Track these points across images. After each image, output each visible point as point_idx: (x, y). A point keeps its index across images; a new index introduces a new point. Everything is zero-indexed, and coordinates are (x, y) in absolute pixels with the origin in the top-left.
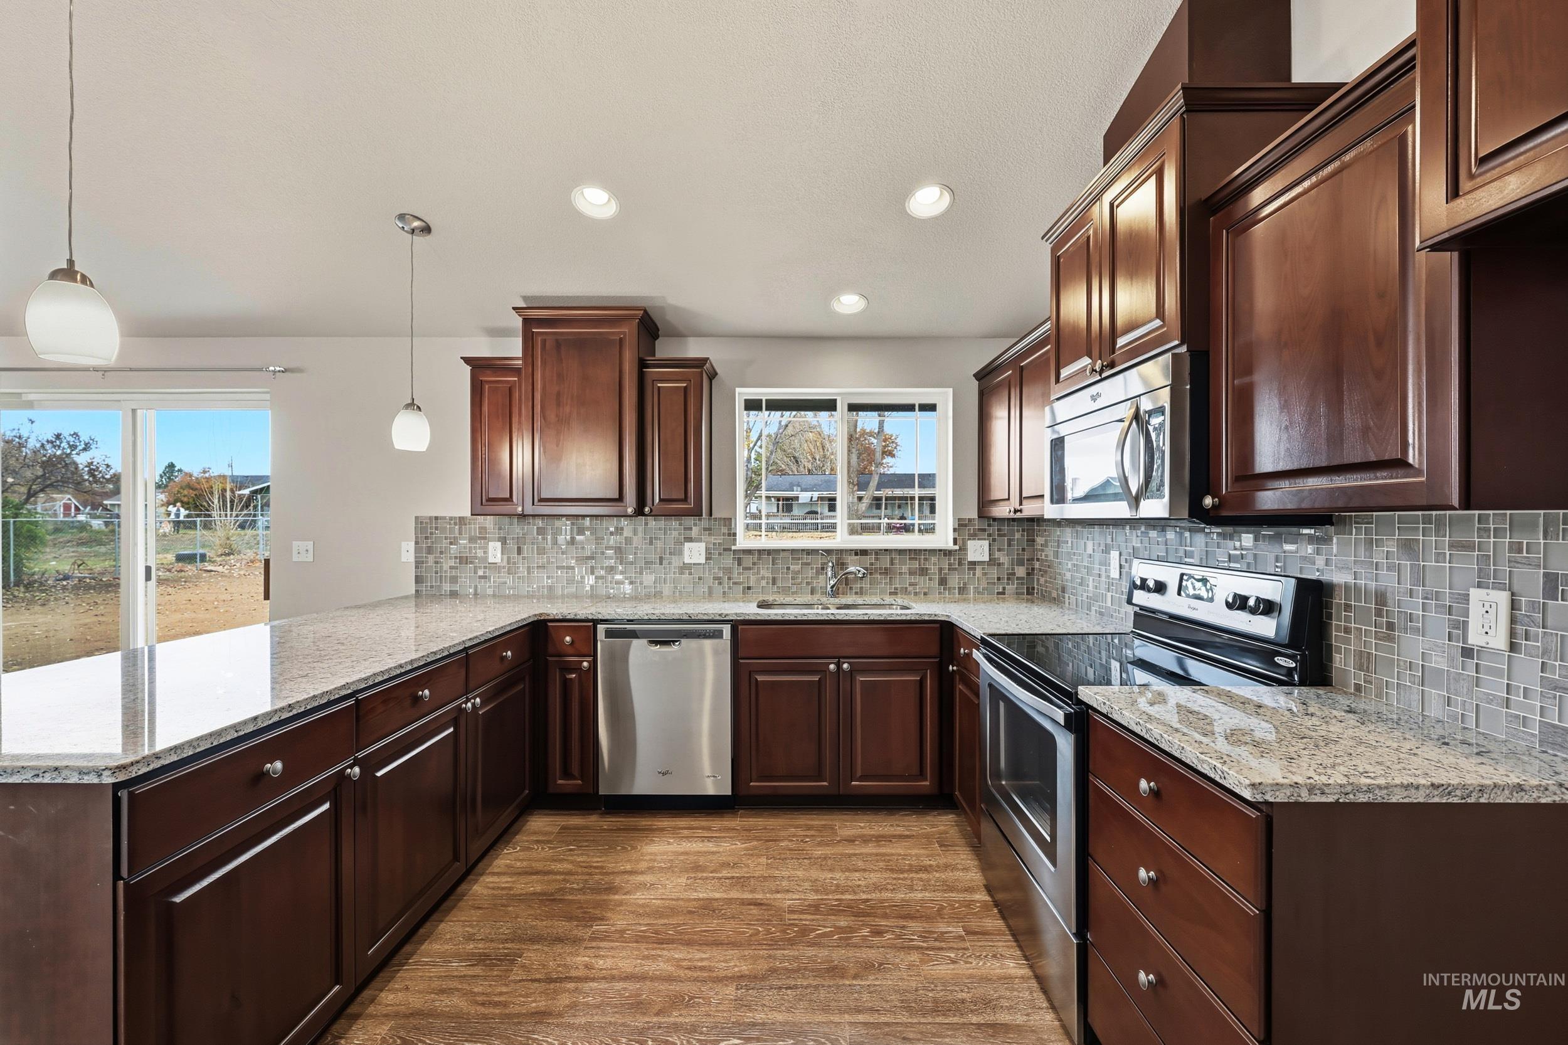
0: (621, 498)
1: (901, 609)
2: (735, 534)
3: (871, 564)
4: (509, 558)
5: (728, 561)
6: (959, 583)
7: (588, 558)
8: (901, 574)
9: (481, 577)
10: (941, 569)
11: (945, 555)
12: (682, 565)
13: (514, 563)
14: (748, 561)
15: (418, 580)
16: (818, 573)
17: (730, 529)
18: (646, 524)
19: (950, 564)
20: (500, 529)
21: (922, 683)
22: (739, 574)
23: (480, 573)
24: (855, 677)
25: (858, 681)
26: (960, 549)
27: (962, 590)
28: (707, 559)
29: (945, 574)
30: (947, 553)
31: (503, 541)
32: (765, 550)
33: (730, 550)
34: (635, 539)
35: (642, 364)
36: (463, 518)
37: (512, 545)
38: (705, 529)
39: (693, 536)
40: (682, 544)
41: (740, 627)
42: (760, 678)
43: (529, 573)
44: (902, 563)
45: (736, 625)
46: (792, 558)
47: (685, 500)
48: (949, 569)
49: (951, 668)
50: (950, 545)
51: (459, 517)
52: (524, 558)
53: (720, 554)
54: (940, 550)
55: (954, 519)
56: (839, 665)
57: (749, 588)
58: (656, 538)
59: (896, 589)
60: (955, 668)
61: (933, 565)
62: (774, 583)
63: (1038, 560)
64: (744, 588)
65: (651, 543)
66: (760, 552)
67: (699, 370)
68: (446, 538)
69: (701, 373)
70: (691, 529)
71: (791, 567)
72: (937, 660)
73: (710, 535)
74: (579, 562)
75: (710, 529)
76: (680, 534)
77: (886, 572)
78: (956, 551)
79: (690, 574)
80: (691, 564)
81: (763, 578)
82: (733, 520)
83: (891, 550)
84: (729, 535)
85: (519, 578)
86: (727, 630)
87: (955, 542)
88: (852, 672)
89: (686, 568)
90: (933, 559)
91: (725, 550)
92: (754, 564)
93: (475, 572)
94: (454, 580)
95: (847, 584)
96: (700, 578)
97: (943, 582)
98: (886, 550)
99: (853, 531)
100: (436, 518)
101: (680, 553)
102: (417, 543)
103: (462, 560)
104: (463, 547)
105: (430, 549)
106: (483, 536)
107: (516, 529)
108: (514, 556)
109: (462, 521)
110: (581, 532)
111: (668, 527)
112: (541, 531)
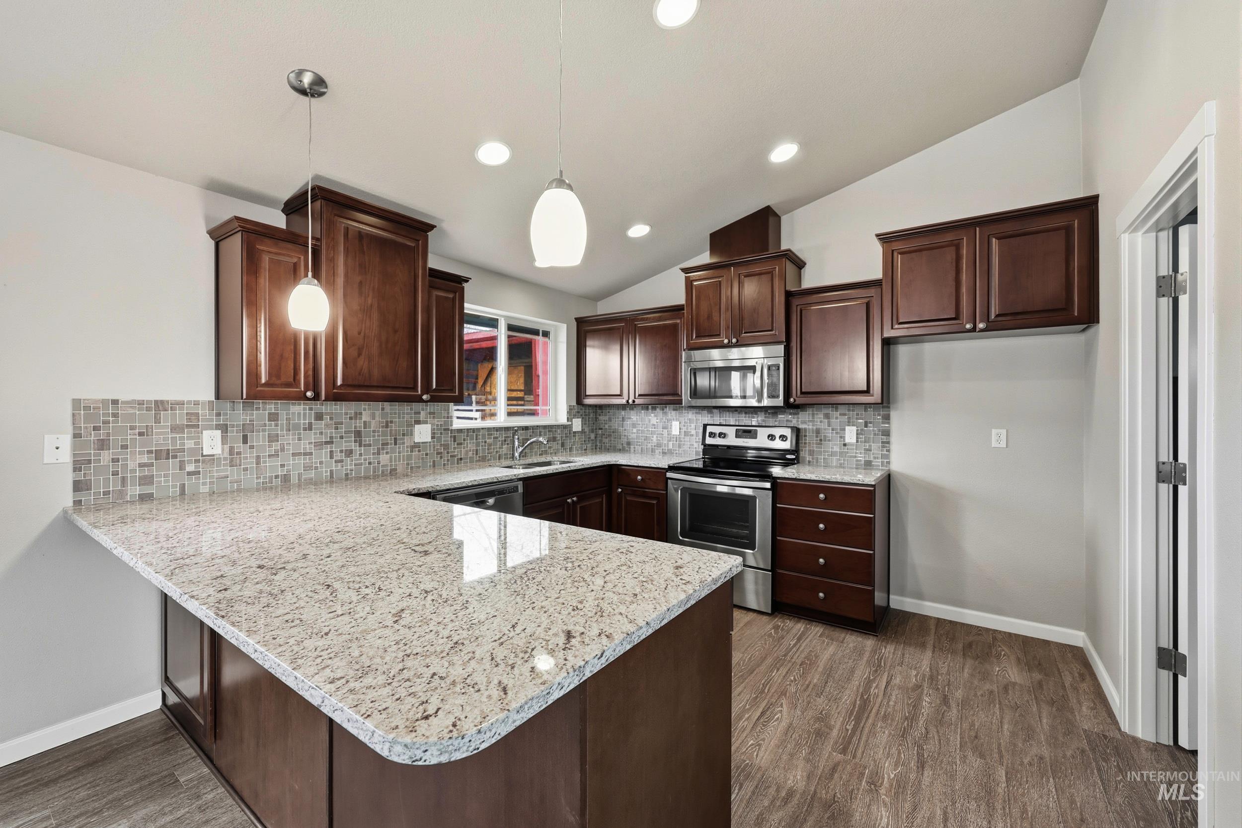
1: (560, 464)
4: (231, 450)
5: (447, 439)
7: (327, 443)
9: (189, 474)
10: (563, 438)
11: (564, 428)
12: (413, 444)
13: (239, 453)
14: (460, 438)
15: (78, 486)
18: (383, 409)
19: (566, 434)
20: (218, 415)
22: (454, 449)
23: (190, 468)
26: (570, 424)
27: (571, 449)
28: (432, 438)
31: (224, 429)
33: (448, 430)
34: (373, 424)
36: (162, 402)
37: (233, 433)
38: (430, 413)
39: (422, 419)
40: (412, 426)
43: (258, 463)
50: (566, 422)
51: (156, 402)
52: (252, 447)
53: (441, 434)
55: (567, 406)
58: (391, 422)
59: (542, 451)
61: (559, 435)
63: (600, 429)
65: (387, 426)
68: (132, 428)
70: (419, 413)
73: (434, 418)
74: (318, 448)
76: (411, 418)
78: (568, 425)
79: (419, 451)
80: (420, 443)
83: (540, 426)
85: (246, 469)
87: (568, 420)
89: (416, 446)
91: (445, 430)
92: (464, 441)
93: (182, 468)
94: (147, 480)
96: (427, 455)
97: (563, 445)
100: (115, 402)
101: (411, 434)
102: (76, 436)
103: (162, 455)
104: (162, 437)
105: (103, 445)
106: (193, 424)
107: (240, 415)
108: (239, 446)
109: (160, 405)
110: (319, 417)
111: (401, 412)
112: (273, 417)
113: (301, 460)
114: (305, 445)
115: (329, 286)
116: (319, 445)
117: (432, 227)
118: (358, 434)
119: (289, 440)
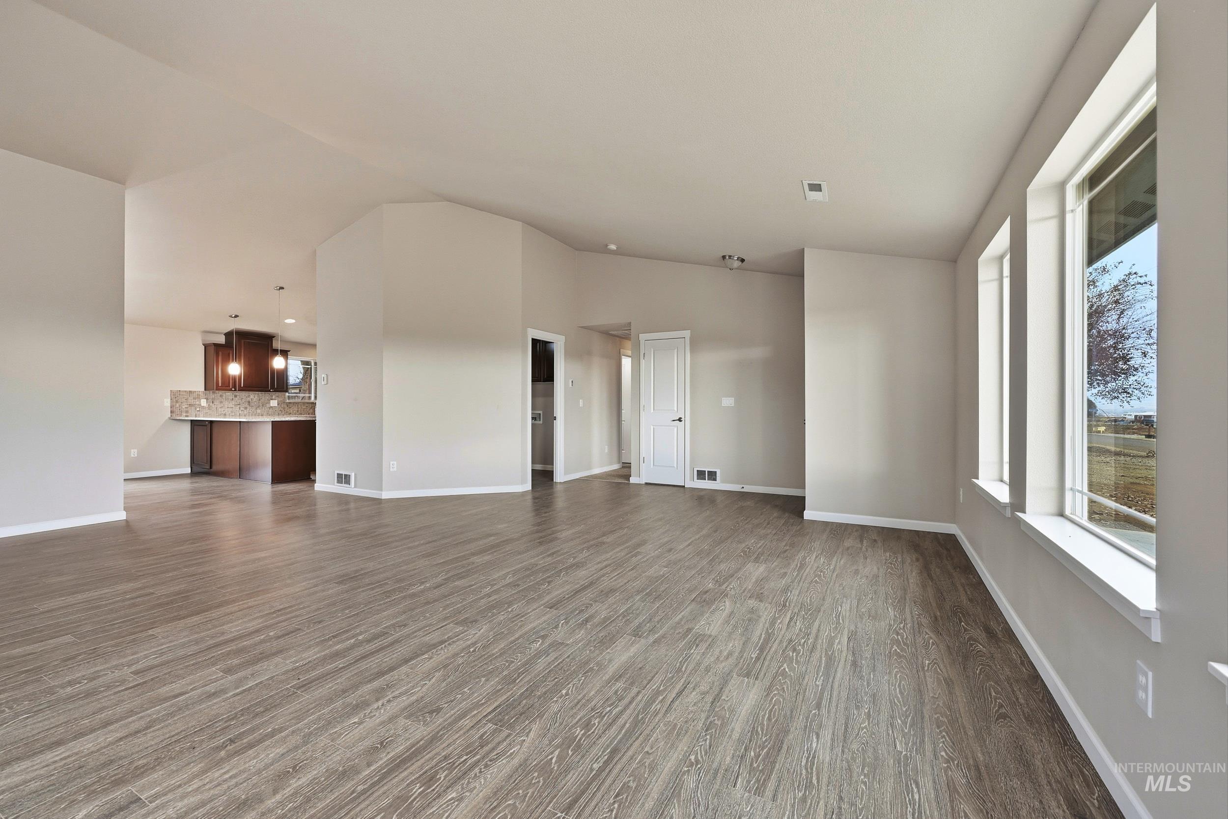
9: (198, 411)
13: (211, 406)
15: (171, 414)
18: (258, 394)
20: (205, 395)
23: (198, 409)
31: (207, 399)
37: (210, 400)
38: (275, 396)
40: (270, 401)
43: (217, 409)
52: (215, 405)
53: (281, 403)
65: (260, 400)
68: (184, 397)
89: (271, 408)
91: (283, 402)
93: (196, 409)
94: (187, 412)
100: (180, 391)
101: (269, 403)
102: (171, 400)
103: (190, 405)
104: (191, 401)
105: (177, 402)
106: (198, 397)
107: (211, 395)
108: (211, 404)
109: (190, 392)
110: (236, 396)
111: (264, 396)
112: (221, 396)
113: (230, 409)
114: (231, 405)
115: (240, 363)
116: (236, 405)
117: (274, 337)
118: (249, 402)
119: (226, 404)
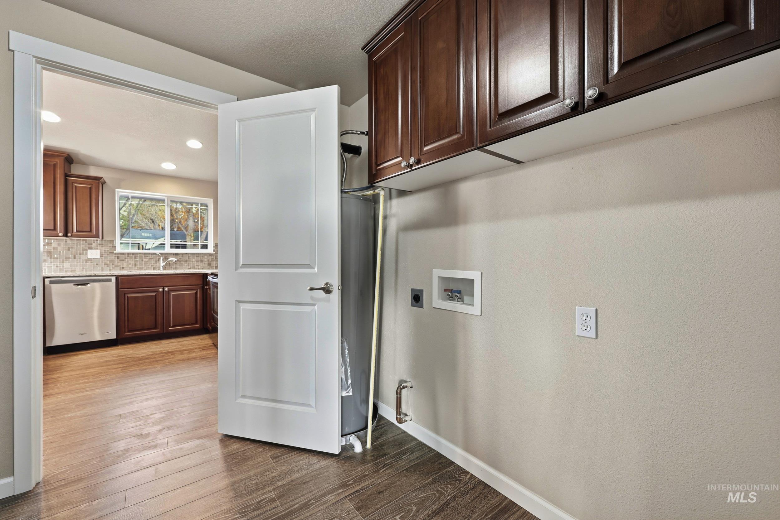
0: (55, 229)
2: (115, 247)
3: (180, 258)
5: (113, 257)
6: (215, 265)
8: (192, 262)
10: (208, 260)
11: (210, 255)
12: (87, 259)
14: (123, 257)
16: (156, 262)
17: (113, 245)
19: (212, 258)
21: (196, 293)
22: (118, 262)
24: (170, 293)
25: (171, 295)
26: (216, 253)
28: (101, 256)
29: (210, 262)
30: (211, 255)
32: (131, 253)
33: (113, 253)
35: (66, 175)
38: (100, 244)
39: (93, 247)
40: (87, 250)
41: (120, 278)
42: (129, 295)
44: (193, 258)
45: (117, 277)
46: (144, 256)
47: (91, 231)
48: (212, 260)
49: (206, 287)
50: (212, 252)
53: (108, 255)
54: (208, 254)
55: (213, 243)
56: (163, 289)
57: (123, 268)
58: (72, 248)
60: (207, 287)
61: (205, 259)
62: (135, 266)
64: (120, 268)
65: (69, 250)
66: (128, 254)
67: (97, 181)
69: (99, 182)
70: (92, 244)
71: (144, 260)
72: (202, 286)
73: (102, 247)
75: (102, 244)
76: (85, 246)
77: (186, 261)
78: (214, 254)
79: (91, 263)
80: (92, 258)
81: (130, 264)
82: (114, 242)
84: (113, 247)
86: (114, 279)
87: (214, 251)
88: (169, 292)
89: (89, 260)
90: (205, 257)
91: (110, 253)
92: (125, 258)
95: (169, 266)
96: (97, 264)
97: (209, 264)
98: (186, 253)
99: (172, 246)
101: (86, 254)
